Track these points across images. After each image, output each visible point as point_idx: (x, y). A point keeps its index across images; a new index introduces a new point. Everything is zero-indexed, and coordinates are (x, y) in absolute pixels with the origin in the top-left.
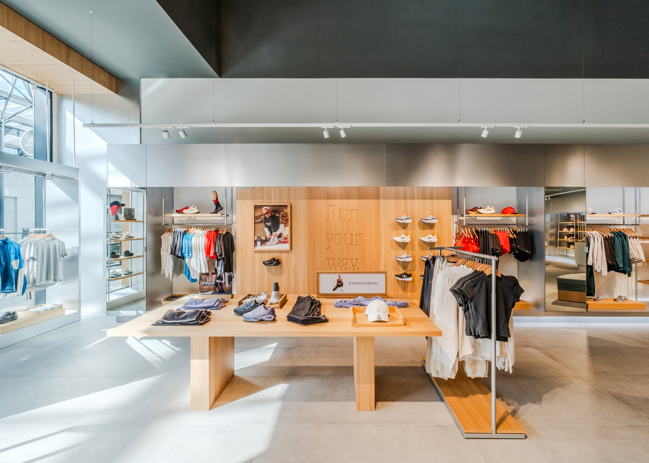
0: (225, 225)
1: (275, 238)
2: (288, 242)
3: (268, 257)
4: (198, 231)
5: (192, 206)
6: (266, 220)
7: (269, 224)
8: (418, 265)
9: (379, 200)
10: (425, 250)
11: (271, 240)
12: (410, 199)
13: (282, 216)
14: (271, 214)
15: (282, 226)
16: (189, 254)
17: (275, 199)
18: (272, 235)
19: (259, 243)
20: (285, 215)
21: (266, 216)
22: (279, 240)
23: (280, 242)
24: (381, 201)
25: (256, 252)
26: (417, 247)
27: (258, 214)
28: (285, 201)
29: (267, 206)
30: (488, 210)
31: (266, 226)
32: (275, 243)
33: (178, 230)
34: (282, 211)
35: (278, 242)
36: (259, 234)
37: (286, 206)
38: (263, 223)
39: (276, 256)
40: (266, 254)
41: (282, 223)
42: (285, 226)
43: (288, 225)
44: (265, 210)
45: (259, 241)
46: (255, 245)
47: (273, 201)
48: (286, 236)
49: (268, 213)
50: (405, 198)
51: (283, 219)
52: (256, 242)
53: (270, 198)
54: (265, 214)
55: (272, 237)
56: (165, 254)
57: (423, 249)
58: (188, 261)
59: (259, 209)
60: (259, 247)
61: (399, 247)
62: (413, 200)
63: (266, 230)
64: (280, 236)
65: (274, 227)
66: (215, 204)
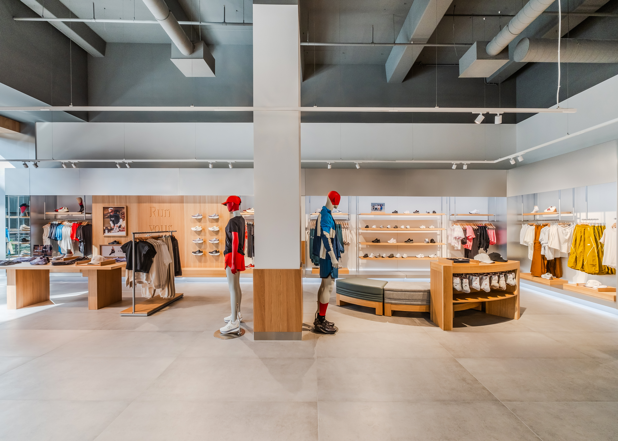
0: (85, 219)
1: (117, 228)
2: (125, 231)
3: (112, 240)
4: (68, 223)
5: (64, 208)
6: (111, 217)
7: (113, 219)
8: (209, 246)
9: (183, 204)
10: (213, 236)
11: (114, 229)
12: (203, 203)
13: (121, 214)
14: (114, 213)
15: (121, 220)
16: (60, 238)
17: (117, 203)
18: (115, 226)
19: (106, 231)
20: (123, 213)
21: (111, 214)
22: (119, 229)
23: (120, 231)
24: (184, 204)
25: (105, 237)
26: (208, 234)
27: (106, 212)
28: (123, 204)
29: (112, 207)
30: (252, 211)
31: (111, 220)
32: (117, 231)
33: (54, 222)
34: (121, 211)
35: (118, 230)
36: (107, 225)
37: (123, 208)
38: (109, 218)
39: (117, 239)
40: (111, 238)
41: (121, 219)
42: (123, 221)
43: (125, 220)
44: (110, 210)
45: (106, 230)
46: (104, 232)
47: (116, 204)
48: (124, 227)
49: (112, 212)
50: (200, 203)
51: (122, 216)
52: (104, 231)
53: (113, 202)
54: (111, 213)
55: (115, 228)
56: (45, 238)
57: (211, 235)
58: (59, 242)
59: (106, 210)
60: (107, 234)
61: (196, 234)
62: (205, 204)
63: (111, 222)
64: (120, 227)
65: (116, 221)
66: (80, 206)
